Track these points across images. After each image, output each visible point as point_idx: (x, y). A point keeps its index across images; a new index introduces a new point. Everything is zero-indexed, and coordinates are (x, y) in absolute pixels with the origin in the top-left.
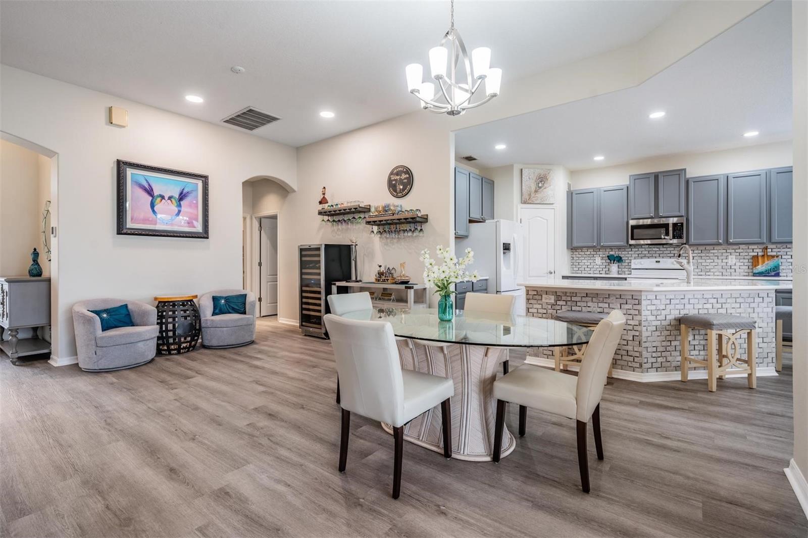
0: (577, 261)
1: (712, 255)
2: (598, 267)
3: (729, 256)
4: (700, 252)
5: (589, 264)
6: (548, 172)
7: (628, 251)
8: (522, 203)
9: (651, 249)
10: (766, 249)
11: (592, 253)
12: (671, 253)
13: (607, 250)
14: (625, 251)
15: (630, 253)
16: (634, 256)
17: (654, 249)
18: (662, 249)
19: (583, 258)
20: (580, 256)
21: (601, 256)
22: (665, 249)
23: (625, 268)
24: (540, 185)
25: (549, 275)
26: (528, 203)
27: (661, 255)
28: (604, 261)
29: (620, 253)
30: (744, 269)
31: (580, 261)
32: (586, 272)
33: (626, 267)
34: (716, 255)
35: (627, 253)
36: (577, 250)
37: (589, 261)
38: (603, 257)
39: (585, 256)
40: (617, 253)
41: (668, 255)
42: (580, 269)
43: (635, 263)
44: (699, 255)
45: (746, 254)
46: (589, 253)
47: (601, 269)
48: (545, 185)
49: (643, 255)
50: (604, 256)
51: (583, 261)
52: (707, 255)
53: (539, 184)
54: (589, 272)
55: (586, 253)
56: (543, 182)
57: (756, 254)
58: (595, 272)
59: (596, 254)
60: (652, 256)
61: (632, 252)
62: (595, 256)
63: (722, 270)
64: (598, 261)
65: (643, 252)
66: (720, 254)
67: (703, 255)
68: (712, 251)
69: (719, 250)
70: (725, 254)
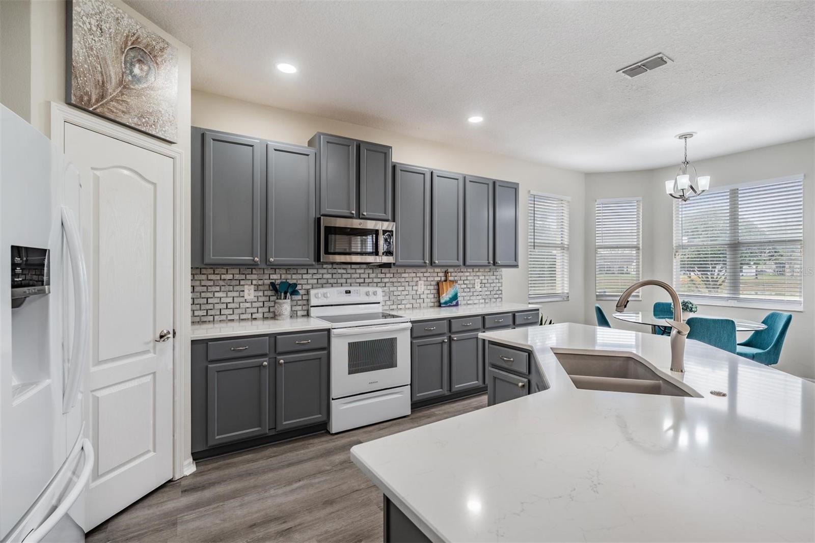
0: (203, 295)
1: (403, 280)
2: (248, 305)
3: (419, 282)
4: (392, 276)
5: (230, 300)
7: (302, 274)
8: (69, 103)
9: (335, 271)
10: (448, 273)
11: (237, 277)
12: (360, 278)
13: (266, 272)
14: (297, 273)
15: (305, 276)
16: (310, 281)
17: (340, 271)
18: (349, 271)
19: (218, 289)
20: (211, 283)
21: (254, 282)
22: (353, 271)
23: (297, 305)
25: (161, 345)
26: (93, 113)
27: (349, 281)
28: (261, 294)
29: (289, 276)
30: (431, 298)
31: (210, 295)
32: (224, 317)
33: (300, 303)
34: (407, 280)
35: (300, 276)
36: (204, 271)
37: (230, 294)
38: (258, 286)
39: (221, 283)
40: (283, 276)
41: (358, 281)
42: (210, 312)
43: (317, 296)
44: (391, 280)
45: (432, 279)
46: (230, 277)
47: (255, 310)
48: (153, 79)
49: (325, 281)
50: (260, 282)
51: (217, 295)
52: (399, 280)
53: (132, 65)
54: (230, 317)
55: (223, 277)
56: (144, 67)
57: (439, 279)
58: (243, 317)
59: (246, 279)
60: (337, 283)
61: (309, 276)
62: (242, 282)
63: (412, 301)
64: (250, 293)
65: (325, 276)
66: (410, 279)
67: (395, 280)
68: (404, 275)
69: (410, 274)
70: (415, 279)
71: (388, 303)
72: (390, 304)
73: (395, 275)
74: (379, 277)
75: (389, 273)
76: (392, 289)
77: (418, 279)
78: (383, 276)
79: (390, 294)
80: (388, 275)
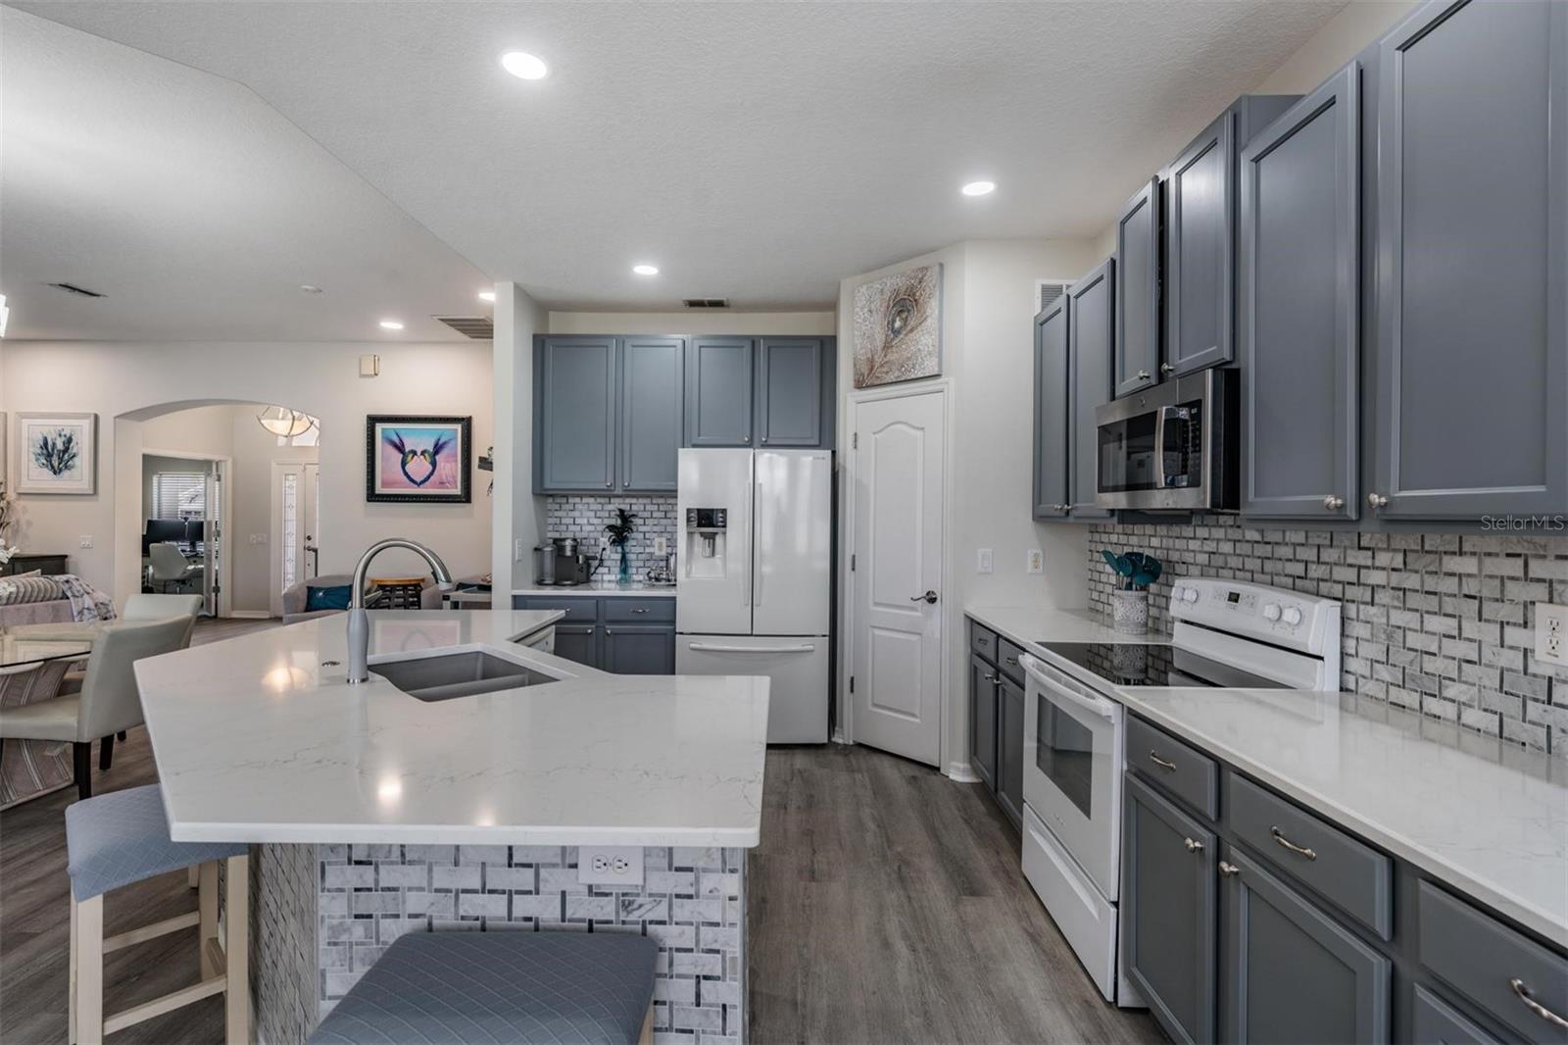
1: (1449, 585)
6: (920, 276)
12: (1295, 559)
24: (898, 324)
26: (868, 387)
27: (1268, 566)
34: (1471, 587)
44: (1395, 579)
48: (912, 323)
49: (1222, 561)
52: (1431, 583)
53: (894, 321)
56: (904, 315)
60: (1244, 570)
65: (1222, 547)
66: (1490, 589)
67: (1411, 581)
68: (1453, 564)
69: (1488, 561)
70: (1517, 591)
71: (1384, 673)
72: (1388, 678)
73: (1411, 557)
74: (1350, 560)
75: (1388, 549)
76: (1399, 618)
77: (1540, 592)
78: (1363, 558)
79: (1390, 637)
80: (1383, 559)
